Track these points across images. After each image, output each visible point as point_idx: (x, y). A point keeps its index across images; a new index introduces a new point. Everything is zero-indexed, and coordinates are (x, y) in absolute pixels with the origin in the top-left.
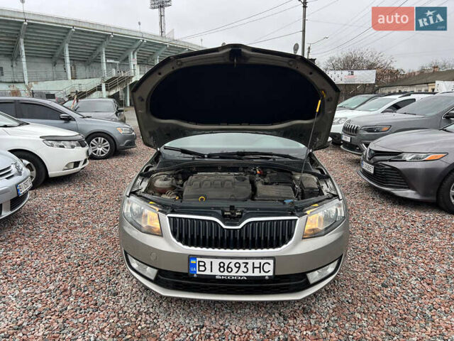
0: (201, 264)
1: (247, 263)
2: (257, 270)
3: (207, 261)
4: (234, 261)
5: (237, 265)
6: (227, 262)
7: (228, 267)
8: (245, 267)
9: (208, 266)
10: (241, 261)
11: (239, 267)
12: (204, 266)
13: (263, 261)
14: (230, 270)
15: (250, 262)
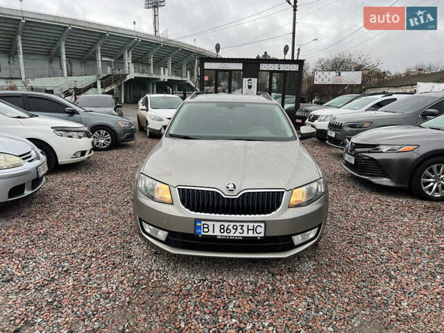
0: (205, 226)
1: (243, 226)
2: (251, 232)
3: (210, 224)
4: (232, 224)
5: (235, 227)
6: (226, 224)
7: (227, 229)
8: (241, 229)
9: (211, 228)
10: (238, 224)
11: (236, 229)
12: (208, 228)
13: (256, 225)
14: (228, 231)
15: (245, 224)
